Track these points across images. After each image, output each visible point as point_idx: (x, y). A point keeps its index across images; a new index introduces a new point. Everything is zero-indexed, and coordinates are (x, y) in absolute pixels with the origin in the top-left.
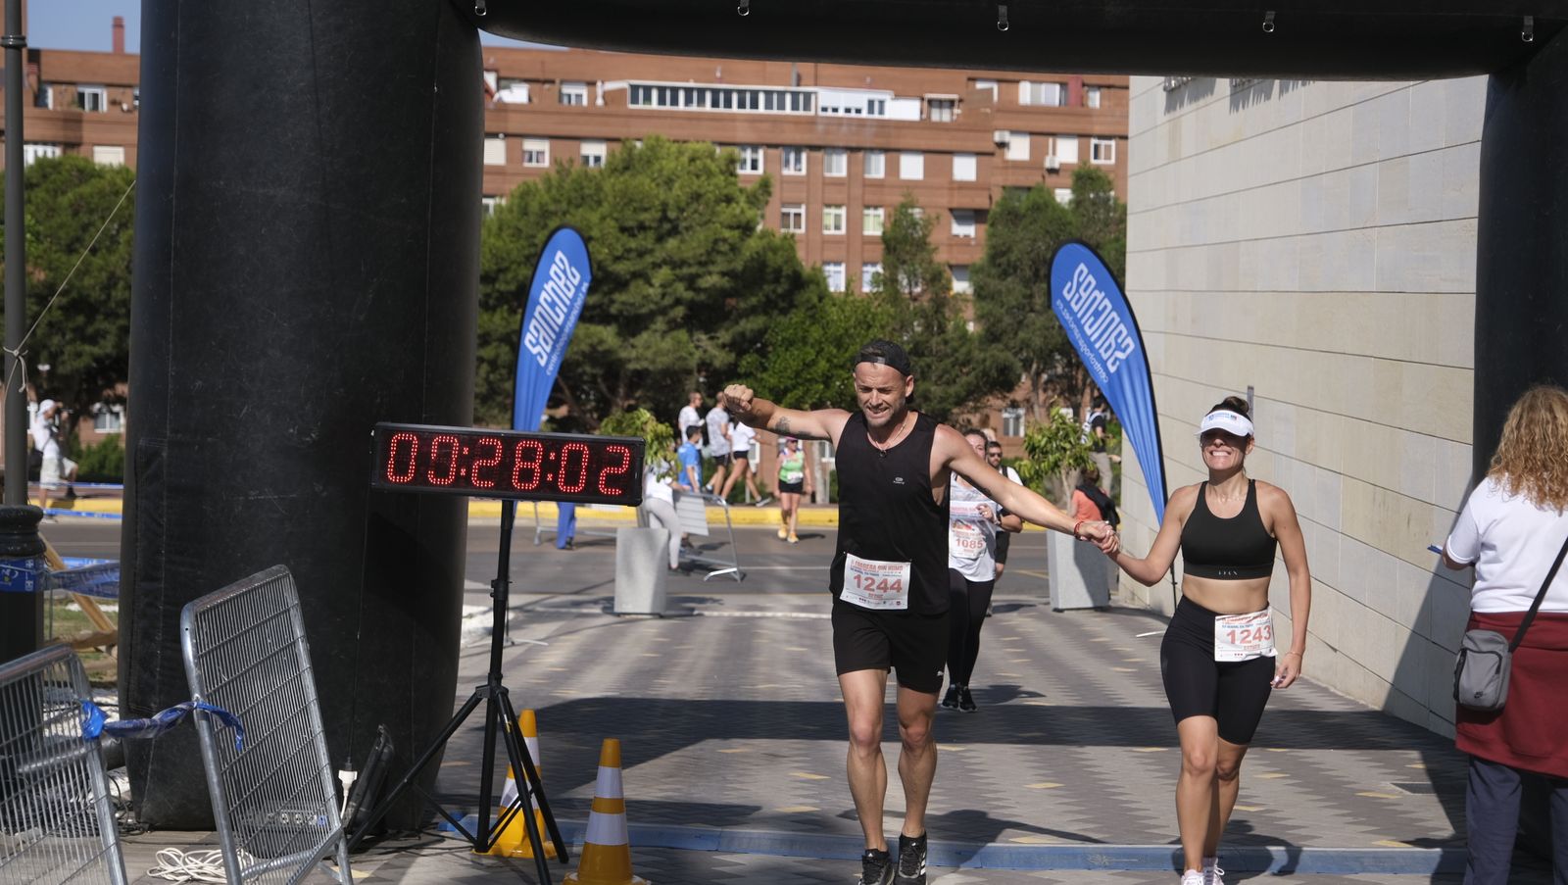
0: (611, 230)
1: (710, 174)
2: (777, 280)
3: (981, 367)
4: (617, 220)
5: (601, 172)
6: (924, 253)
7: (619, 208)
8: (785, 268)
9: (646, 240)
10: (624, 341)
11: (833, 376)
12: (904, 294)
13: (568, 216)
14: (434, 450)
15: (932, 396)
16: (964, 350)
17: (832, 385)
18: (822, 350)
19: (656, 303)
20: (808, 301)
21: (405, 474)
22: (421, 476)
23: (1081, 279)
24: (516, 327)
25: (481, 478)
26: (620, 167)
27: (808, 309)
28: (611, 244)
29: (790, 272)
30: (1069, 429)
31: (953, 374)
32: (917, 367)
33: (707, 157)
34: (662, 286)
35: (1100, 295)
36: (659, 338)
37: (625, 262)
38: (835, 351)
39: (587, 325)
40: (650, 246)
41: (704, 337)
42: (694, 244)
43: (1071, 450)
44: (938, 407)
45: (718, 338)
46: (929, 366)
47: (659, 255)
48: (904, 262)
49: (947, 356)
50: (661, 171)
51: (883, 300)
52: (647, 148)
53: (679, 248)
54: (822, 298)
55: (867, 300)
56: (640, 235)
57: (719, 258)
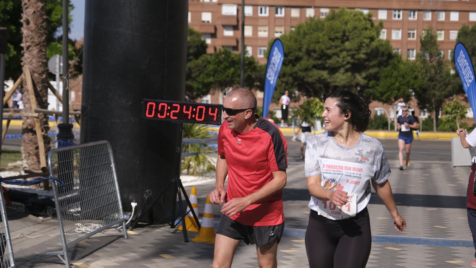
0: (326, 39)
1: (360, 20)
2: (383, 56)
4: (328, 36)
5: (325, 19)
6: (435, 47)
7: (329, 32)
8: (385, 52)
9: (338, 43)
10: (331, 76)
11: (401, 88)
12: (427, 60)
13: (312, 35)
14: (160, 107)
15: (436, 95)
16: (448, 79)
17: (401, 91)
18: (396, 80)
19: (341, 64)
20: (394, 63)
21: (151, 114)
22: (156, 115)
23: (462, 56)
24: (294, 71)
25: (173, 116)
27: (393, 66)
28: (326, 44)
29: (387, 53)
30: (460, 106)
31: (444, 87)
32: (431, 85)
34: (343, 58)
35: (465, 61)
36: (342, 75)
37: (331, 50)
38: (401, 79)
39: (318, 71)
40: (339, 45)
41: (357, 75)
42: (354, 44)
43: (460, 113)
45: (362, 75)
46: (436, 85)
47: (342, 47)
48: (428, 50)
49: (442, 81)
50: (344, 19)
51: (420, 62)
52: (339, 11)
53: (349, 45)
54: (399, 62)
55: (414, 63)
56: (336, 41)
57: (363, 49)
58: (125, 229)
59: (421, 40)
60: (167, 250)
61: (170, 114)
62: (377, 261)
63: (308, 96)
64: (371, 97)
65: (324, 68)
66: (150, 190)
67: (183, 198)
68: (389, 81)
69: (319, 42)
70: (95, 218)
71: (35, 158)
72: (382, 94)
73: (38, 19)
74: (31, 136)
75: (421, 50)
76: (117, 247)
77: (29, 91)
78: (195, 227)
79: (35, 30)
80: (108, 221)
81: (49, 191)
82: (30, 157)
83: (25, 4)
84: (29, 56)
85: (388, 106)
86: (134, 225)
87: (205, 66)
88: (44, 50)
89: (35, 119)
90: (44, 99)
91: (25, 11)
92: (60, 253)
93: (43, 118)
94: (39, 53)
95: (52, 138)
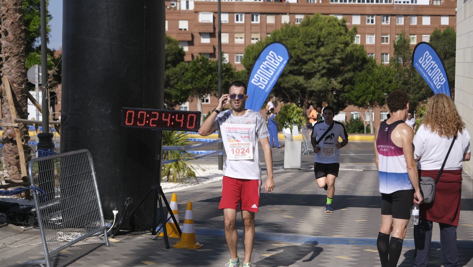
0: (301, 45)
1: (334, 26)
2: (357, 60)
3: (427, 88)
4: (303, 42)
5: (300, 25)
6: (408, 51)
7: (304, 38)
8: (360, 57)
9: (313, 48)
10: (306, 81)
11: (376, 92)
12: (401, 64)
13: (288, 41)
14: (139, 115)
15: (411, 98)
16: (421, 83)
17: (375, 95)
18: (372, 83)
19: (317, 69)
20: (368, 67)
21: (131, 123)
22: (135, 123)
25: (152, 123)
26: (306, 24)
27: (368, 70)
28: (301, 50)
29: (362, 58)
31: (418, 90)
32: (405, 89)
33: (334, 20)
34: (319, 63)
36: (318, 80)
37: (307, 55)
38: (376, 84)
39: (294, 76)
40: (314, 50)
41: (333, 79)
42: (329, 49)
44: (412, 102)
45: (337, 80)
46: (410, 88)
47: (318, 53)
48: (401, 54)
49: (416, 85)
50: (318, 25)
51: (393, 66)
52: (314, 18)
53: (324, 51)
54: (373, 66)
55: (388, 67)
56: (311, 46)
57: (337, 54)
58: (106, 237)
59: (394, 44)
60: (149, 257)
61: (149, 122)
62: (356, 263)
63: (285, 102)
64: (347, 102)
65: (300, 74)
66: (131, 197)
67: (164, 205)
68: (364, 85)
69: (295, 48)
70: (76, 227)
71: (16, 167)
72: (358, 98)
73: (16, 30)
74: (11, 146)
75: (394, 54)
76: (99, 255)
77: (9, 101)
78: (176, 233)
79: (13, 40)
80: (89, 229)
81: (31, 200)
82: (11, 167)
83: (3, 15)
84: (8, 67)
85: (364, 110)
86: (115, 233)
87: (183, 74)
88: (23, 61)
89: (15, 129)
90: (24, 109)
91: (3, 23)
92: (42, 262)
93: (23, 128)
94: (18, 64)
95: (32, 148)
